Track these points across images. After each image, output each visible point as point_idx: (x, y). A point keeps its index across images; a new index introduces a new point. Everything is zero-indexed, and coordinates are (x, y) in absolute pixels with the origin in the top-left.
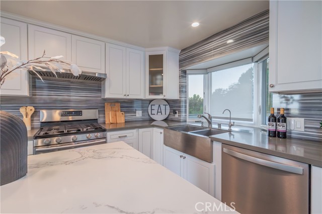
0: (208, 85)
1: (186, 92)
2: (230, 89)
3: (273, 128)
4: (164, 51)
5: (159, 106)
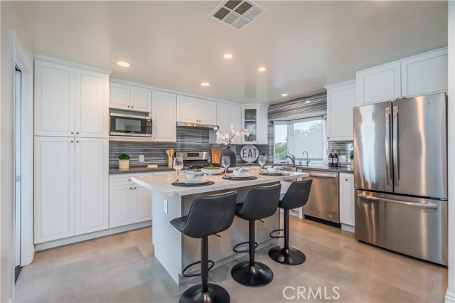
0: (291, 133)
1: (273, 138)
2: (311, 130)
3: (331, 162)
4: (258, 106)
5: (250, 150)
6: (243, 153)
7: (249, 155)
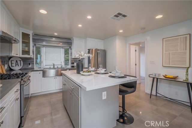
1: (34, 54)
4: (31, 33)
5: (17, 61)
6: (12, 64)
7: (16, 65)
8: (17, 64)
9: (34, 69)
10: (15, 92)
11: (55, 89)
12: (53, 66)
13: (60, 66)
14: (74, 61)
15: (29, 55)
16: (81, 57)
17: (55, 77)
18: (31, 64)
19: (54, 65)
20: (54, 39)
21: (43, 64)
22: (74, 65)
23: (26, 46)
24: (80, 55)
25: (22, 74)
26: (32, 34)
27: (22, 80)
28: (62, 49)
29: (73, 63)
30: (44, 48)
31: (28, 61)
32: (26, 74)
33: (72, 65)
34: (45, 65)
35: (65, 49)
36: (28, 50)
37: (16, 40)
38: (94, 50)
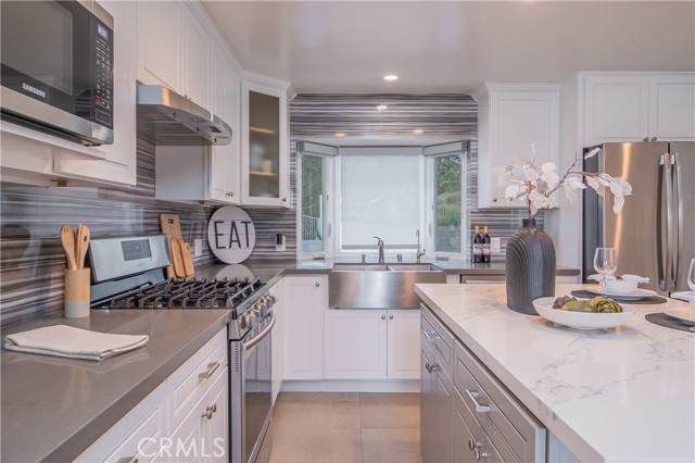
4: (281, 90)
5: (233, 224)
6: (217, 235)
7: (231, 241)
8: (234, 238)
9: (295, 261)
10: (203, 376)
11: (383, 377)
12: (377, 251)
13: (409, 255)
14: (490, 226)
15: (277, 196)
16: (539, 202)
17: (384, 313)
18: (284, 238)
19: (381, 247)
20: (382, 107)
21: (334, 240)
22: (486, 251)
23: (266, 156)
24: (531, 187)
25: (243, 285)
26: (288, 96)
27: (234, 316)
28: (421, 158)
29: (482, 240)
30: (339, 159)
31: (273, 226)
32: (258, 285)
33: (477, 251)
34: (344, 247)
35: (438, 159)
36: (273, 171)
37: (219, 127)
38: (627, 148)
